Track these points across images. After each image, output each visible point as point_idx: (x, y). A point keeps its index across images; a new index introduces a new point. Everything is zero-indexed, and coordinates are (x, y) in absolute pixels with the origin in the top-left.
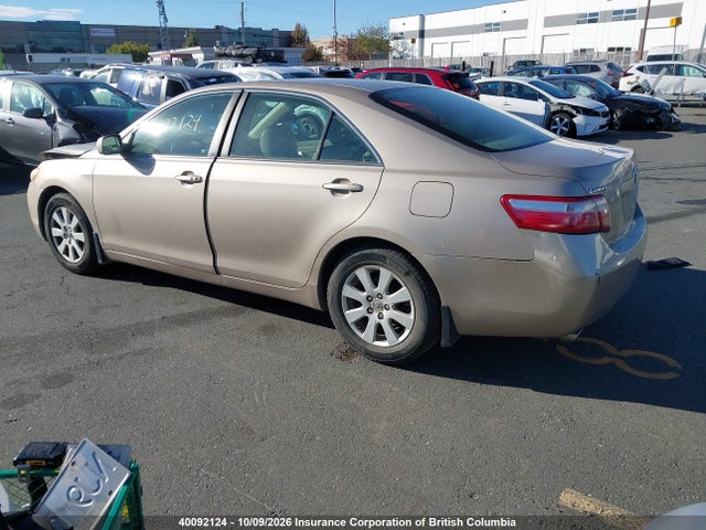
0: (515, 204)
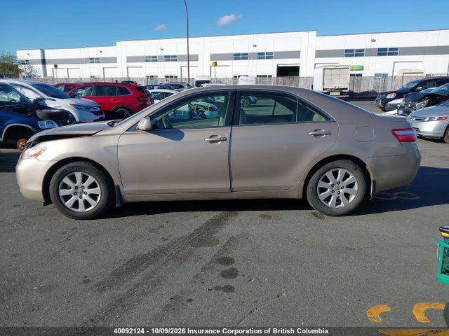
0: (397, 132)
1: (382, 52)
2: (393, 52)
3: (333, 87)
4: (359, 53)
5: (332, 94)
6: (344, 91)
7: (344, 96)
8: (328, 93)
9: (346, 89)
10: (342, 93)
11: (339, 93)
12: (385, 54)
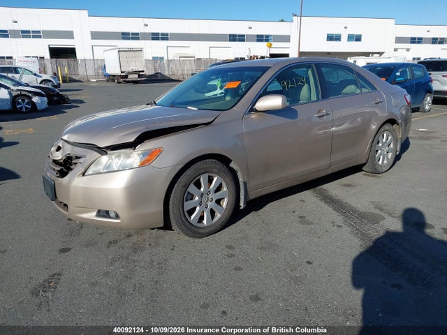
1: (155, 37)
2: (165, 37)
3: (130, 70)
4: (135, 36)
5: (130, 76)
6: (141, 73)
7: (143, 79)
8: (126, 76)
9: (143, 71)
10: (140, 76)
11: (136, 76)
12: (158, 39)
